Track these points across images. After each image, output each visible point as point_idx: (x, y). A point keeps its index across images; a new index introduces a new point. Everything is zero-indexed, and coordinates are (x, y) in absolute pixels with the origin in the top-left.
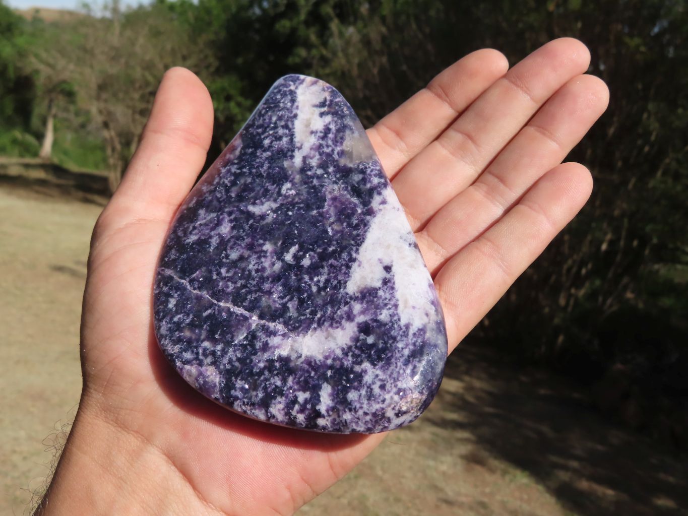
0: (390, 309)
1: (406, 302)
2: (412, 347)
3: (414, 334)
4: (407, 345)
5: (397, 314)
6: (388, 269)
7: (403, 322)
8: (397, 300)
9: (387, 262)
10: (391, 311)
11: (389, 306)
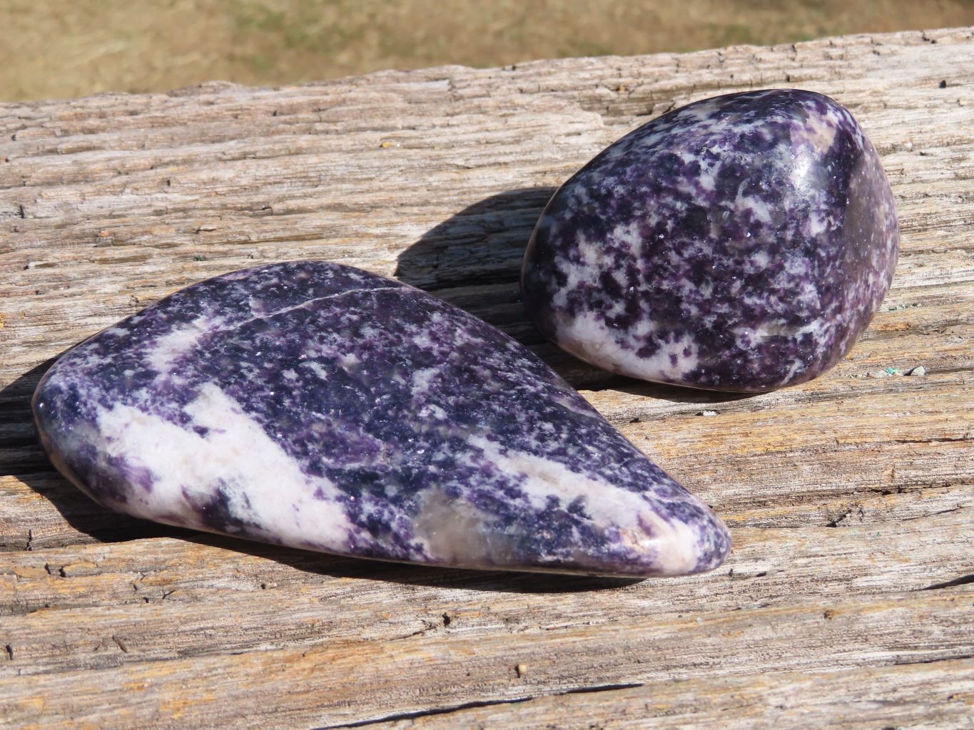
0: (146, 402)
1: (143, 423)
2: (83, 399)
3: (94, 409)
4: (89, 396)
5: (133, 405)
6: (202, 431)
7: (118, 405)
8: (149, 414)
9: (213, 436)
10: (142, 402)
11: (149, 403)
